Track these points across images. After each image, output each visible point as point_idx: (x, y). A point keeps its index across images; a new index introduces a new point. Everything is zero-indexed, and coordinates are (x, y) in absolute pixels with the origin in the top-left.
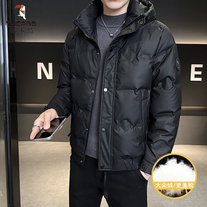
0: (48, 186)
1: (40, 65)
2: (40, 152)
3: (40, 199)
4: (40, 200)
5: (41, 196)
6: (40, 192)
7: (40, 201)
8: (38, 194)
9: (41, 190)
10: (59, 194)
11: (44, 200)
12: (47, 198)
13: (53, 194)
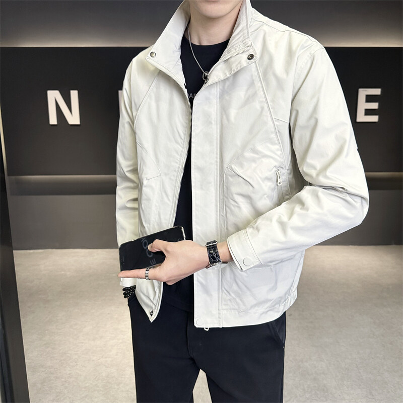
0: (82, 343)
1: (54, 96)
2: (63, 272)
3: (69, 369)
4: (69, 372)
5: (71, 364)
6: (69, 355)
7: (70, 374)
8: (64, 360)
9: (69, 352)
10: (106, 357)
11: (77, 371)
12: (84, 366)
13: (94, 358)
